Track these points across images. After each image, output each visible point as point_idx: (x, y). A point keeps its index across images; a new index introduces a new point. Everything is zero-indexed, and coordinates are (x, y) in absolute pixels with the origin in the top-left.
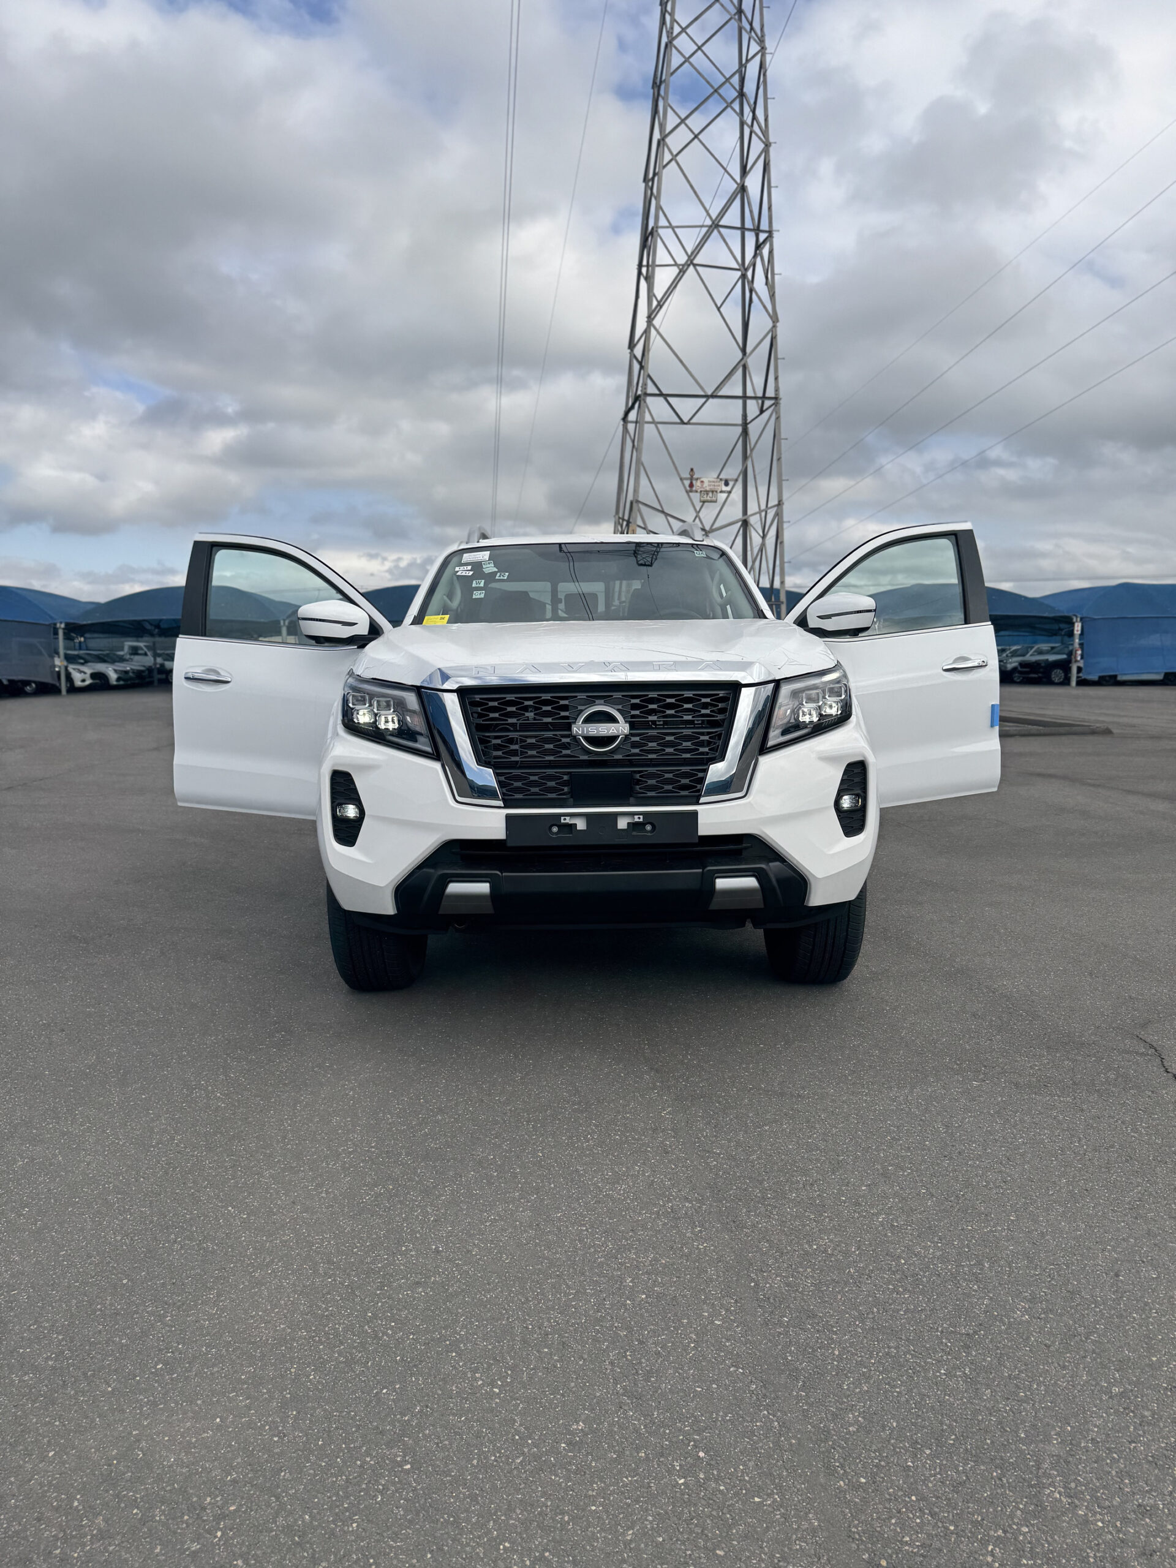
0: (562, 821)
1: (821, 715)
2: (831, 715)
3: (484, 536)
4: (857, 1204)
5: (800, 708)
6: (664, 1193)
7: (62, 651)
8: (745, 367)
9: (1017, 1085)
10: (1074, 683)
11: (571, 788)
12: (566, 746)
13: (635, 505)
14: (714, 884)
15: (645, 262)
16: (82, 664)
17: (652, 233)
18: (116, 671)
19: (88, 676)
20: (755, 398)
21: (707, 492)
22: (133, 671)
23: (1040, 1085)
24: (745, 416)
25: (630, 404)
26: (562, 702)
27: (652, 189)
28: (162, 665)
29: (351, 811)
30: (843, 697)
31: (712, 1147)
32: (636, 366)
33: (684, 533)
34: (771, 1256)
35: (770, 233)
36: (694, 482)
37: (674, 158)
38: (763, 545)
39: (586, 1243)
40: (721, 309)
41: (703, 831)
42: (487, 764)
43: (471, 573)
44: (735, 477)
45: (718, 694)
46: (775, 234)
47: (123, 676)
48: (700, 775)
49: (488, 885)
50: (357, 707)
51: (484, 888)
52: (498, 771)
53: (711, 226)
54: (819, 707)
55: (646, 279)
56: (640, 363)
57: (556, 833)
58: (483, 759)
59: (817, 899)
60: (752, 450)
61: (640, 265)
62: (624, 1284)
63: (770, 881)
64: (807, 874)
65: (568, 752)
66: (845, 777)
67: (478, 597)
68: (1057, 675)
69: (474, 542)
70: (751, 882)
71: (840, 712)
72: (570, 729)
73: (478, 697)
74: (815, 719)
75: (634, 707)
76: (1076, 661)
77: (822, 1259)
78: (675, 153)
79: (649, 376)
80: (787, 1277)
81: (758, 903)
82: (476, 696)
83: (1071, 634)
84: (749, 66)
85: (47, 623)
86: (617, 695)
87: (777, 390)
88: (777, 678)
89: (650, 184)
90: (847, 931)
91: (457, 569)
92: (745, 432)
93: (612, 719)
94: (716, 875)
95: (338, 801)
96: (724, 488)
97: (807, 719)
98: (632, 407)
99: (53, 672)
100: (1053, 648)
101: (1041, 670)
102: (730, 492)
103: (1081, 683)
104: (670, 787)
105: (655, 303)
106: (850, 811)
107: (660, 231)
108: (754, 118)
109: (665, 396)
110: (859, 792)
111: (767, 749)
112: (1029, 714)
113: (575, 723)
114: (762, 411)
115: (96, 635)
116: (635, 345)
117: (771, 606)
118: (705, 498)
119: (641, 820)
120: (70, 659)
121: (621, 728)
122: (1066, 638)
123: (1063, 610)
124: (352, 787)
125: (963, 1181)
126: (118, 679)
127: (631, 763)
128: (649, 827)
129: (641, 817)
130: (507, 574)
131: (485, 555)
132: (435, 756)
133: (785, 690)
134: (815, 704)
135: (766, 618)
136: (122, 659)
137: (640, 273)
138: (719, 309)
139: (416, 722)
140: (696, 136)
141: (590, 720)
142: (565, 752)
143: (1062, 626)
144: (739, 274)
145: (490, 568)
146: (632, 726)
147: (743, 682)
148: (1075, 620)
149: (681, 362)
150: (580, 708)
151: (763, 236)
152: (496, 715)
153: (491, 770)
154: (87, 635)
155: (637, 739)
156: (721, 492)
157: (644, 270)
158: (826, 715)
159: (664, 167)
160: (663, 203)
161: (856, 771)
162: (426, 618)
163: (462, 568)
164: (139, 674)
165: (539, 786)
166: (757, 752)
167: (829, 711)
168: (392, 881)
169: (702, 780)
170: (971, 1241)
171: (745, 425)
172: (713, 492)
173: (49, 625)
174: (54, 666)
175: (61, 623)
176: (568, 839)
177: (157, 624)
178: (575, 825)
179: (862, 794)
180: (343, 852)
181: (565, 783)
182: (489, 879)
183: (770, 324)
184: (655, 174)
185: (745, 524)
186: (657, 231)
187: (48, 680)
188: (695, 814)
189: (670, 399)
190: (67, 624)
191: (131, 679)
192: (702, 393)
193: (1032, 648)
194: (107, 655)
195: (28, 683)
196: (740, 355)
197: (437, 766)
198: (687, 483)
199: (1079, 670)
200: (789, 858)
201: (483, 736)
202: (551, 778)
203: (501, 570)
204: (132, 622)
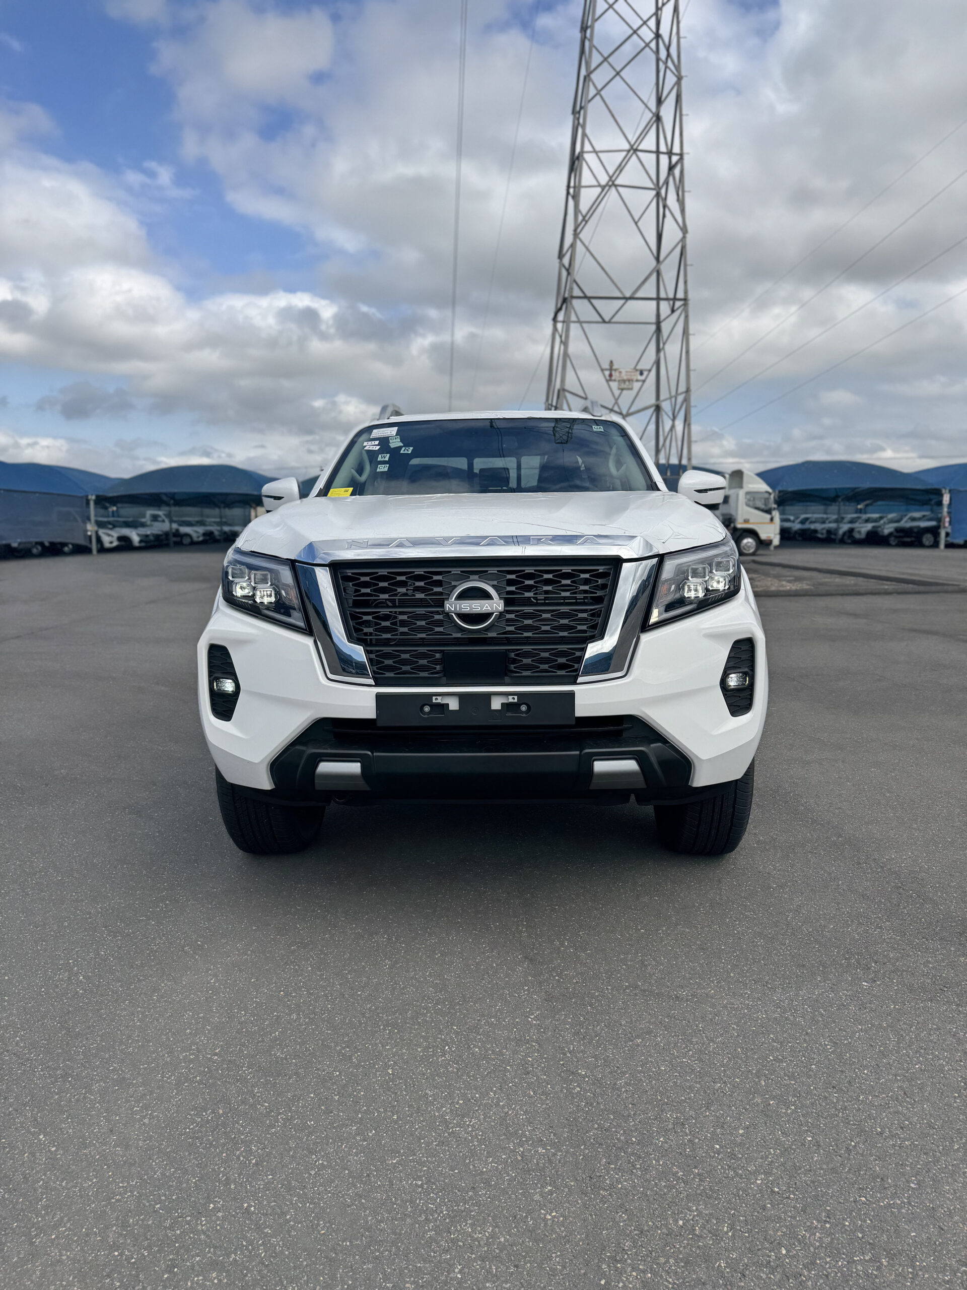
0: (434, 701)
1: (707, 590)
2: (717, 590)
3: (398, 413)
4: (732, 1156)
5: (686, 583)
6: (516, 1133)
7: (93, 518)
8: (659, 274)
9: (911, 989)
10: (942, 545)
11: (444, 667)
12: (439, 623)
13: (561, 393)
14: (591, 767)
15: (572, 184)
16: (111, 529)
17: (578, 158)
18: (139, 535)
19: (114, 539)
20: (667, 299)
21: (624, 381)
22: (153, 535)
23: (936, 990)
24: (658, 315)
25: (559, 305)
26: (436, 578)
27: (578, 119)
28: (177, 530)
29: (228, 686)
30: (731, 571)
31: (577, 1067)
32: (564, 273)
33: (585, 410)
34: (628, 1235)
35: (681, 155)
36: (613, 373)
37: (598, 93)
38: (673, 427)
39: (418, 1205)
40: (639, 224)
41: (580, 712)
42: (359, 641)
43: (378, 447)
44: (648, 367)
45: (598, 570)
46: (686, 157)
47: (144, 539)
48: (578, 654)
49: (359, 764)
50: (236, 580)
51: (354, 768)
52: (368, 648)
53: (629, 151)
54: (706, 582)
55: (573, 197)
56: (567, 270)
57: (429, 713)
58: (354, 635)
59: (702, 778)
60: (664, 344)
61: (568, 187)
62: (452, 1275)
63: (651, 764)
64: (692, 757)
65: (441, 629)
66: (732, 655)
67: (382, 470)
68: (928, 539)
69: (384, 419)
70: (630, 765)
71: (727, 587)
72: (442, 606)
73: (349, 572)
74: (701, 594)
75: (510, 583)
76: (945, 527)
77: (688, 1244)
78: (599, 87)
79: (575, 281)
80: (644, 1272)
81: (641, 783)
82: (348, 571)
83: (940, 503)
84: (664, 9)
85: (81, 495)
86: (493, 570)
87: (686, 292)
88: (661, 553)
89: (577, 116)
90: (734, 808)
91: (365, 444)
92: (658, 330)
93: (487, 596)
94: (594, 758)
95: (216, 675)
96: (640, 378)
97: (692, 595)
98: (560, 309)
99: (86, 536)
100: (924, 516)
101: (914, 535)
102: (644, 381)
103: (949, 546)
104: (546, 667)
105: (580, 218)
106: (737, 690)
107: (586, 156)
108: (669, 55)
109: (589, 299)
110: (746, 670)
111: (649, 626)
112: (903, 574)
113: (448, 599)
114: (673, 311)
115: (126, 505)
116: (564, 256)
117: (665, 481)
118: (623, 386)
119: (516, 700)
120: (100, 525)
121: (495, 605)
122: (935, 508)
123: (932, 482)
124: (228, 661)
125: (854, 1125)
126: (141, 541)
127: (509, 642)
128: (524, 708)
129: (516, 697)
130: (411, 448)
131: (393, 431)
132: (308, 631)
133: (669, 567)
134: (701, 579)
135: (660, 490)
136: (143, 525)
137: (568, 193)
138: (636, 223)
139: (292, 596)
140: (618, 73)
141: (463, 596)
142: (437, 629)
143: (932, 497)
144: (654, 193)
145: (395, 443)
146: (508, 602)
147: (625, 557)
148: (944, 491)
149: (603, 268)
150: (453, 583)
151: (675, 159)
152: (368, 590)
153: (362, 647)
154: (119, 505)
155: (512, 616)
156: (637, 381)
157: (571, 191)
158: (712, 590)
159: (590, 101)
160: (588, 131)
161: (744, 648)
162: (331, 490)
163: (370, 443)
164: (157, 537)
165: (411, 665)
166: (638, 629)
167: (715, 586)
168: (266, 757)
169: (580, 659)
170: (865, 1221)
171: (658, 324)
172: (629, 380)
173: (82, 497)
174: (86, 531)
175: (92, 495)
176: (439, 720)
177: (172, 496)
178: (448, 704)
179: (750, 673)
180: (220, 727)
181: (436, 662)
182: (359, 759)
183: (680, 235)
184: (581, 108)
185: (658, 408)
186: (582, 156)
187: (82, 542)
188: (572, 695)
189: (594, 301)
190: (97, 497)
191: (150, 541)
192: (619, 295)
193: (905, 516)
194: (132, 522)
195: (64, 545)
196: (654, 263)
197: (308, 641)
198: (607, 373)
199: (947, 535)
200: (671, 738)
201: (355, 612)
202: (423, 656)
203: (406, 445)
204: (151, 495)
